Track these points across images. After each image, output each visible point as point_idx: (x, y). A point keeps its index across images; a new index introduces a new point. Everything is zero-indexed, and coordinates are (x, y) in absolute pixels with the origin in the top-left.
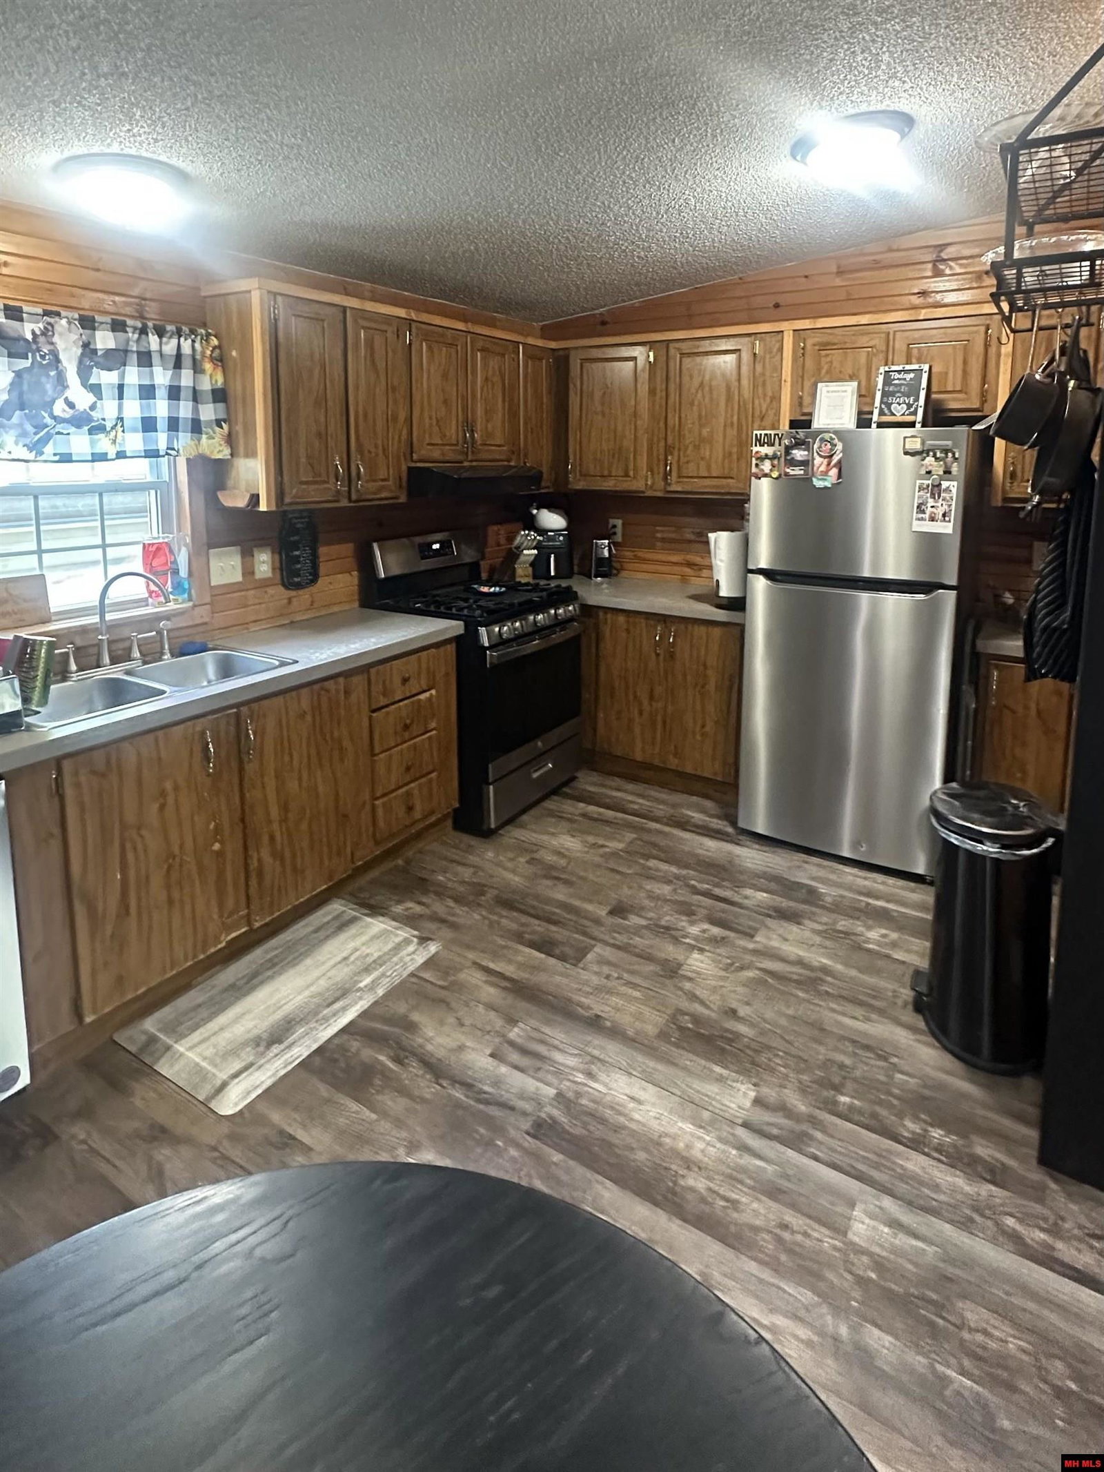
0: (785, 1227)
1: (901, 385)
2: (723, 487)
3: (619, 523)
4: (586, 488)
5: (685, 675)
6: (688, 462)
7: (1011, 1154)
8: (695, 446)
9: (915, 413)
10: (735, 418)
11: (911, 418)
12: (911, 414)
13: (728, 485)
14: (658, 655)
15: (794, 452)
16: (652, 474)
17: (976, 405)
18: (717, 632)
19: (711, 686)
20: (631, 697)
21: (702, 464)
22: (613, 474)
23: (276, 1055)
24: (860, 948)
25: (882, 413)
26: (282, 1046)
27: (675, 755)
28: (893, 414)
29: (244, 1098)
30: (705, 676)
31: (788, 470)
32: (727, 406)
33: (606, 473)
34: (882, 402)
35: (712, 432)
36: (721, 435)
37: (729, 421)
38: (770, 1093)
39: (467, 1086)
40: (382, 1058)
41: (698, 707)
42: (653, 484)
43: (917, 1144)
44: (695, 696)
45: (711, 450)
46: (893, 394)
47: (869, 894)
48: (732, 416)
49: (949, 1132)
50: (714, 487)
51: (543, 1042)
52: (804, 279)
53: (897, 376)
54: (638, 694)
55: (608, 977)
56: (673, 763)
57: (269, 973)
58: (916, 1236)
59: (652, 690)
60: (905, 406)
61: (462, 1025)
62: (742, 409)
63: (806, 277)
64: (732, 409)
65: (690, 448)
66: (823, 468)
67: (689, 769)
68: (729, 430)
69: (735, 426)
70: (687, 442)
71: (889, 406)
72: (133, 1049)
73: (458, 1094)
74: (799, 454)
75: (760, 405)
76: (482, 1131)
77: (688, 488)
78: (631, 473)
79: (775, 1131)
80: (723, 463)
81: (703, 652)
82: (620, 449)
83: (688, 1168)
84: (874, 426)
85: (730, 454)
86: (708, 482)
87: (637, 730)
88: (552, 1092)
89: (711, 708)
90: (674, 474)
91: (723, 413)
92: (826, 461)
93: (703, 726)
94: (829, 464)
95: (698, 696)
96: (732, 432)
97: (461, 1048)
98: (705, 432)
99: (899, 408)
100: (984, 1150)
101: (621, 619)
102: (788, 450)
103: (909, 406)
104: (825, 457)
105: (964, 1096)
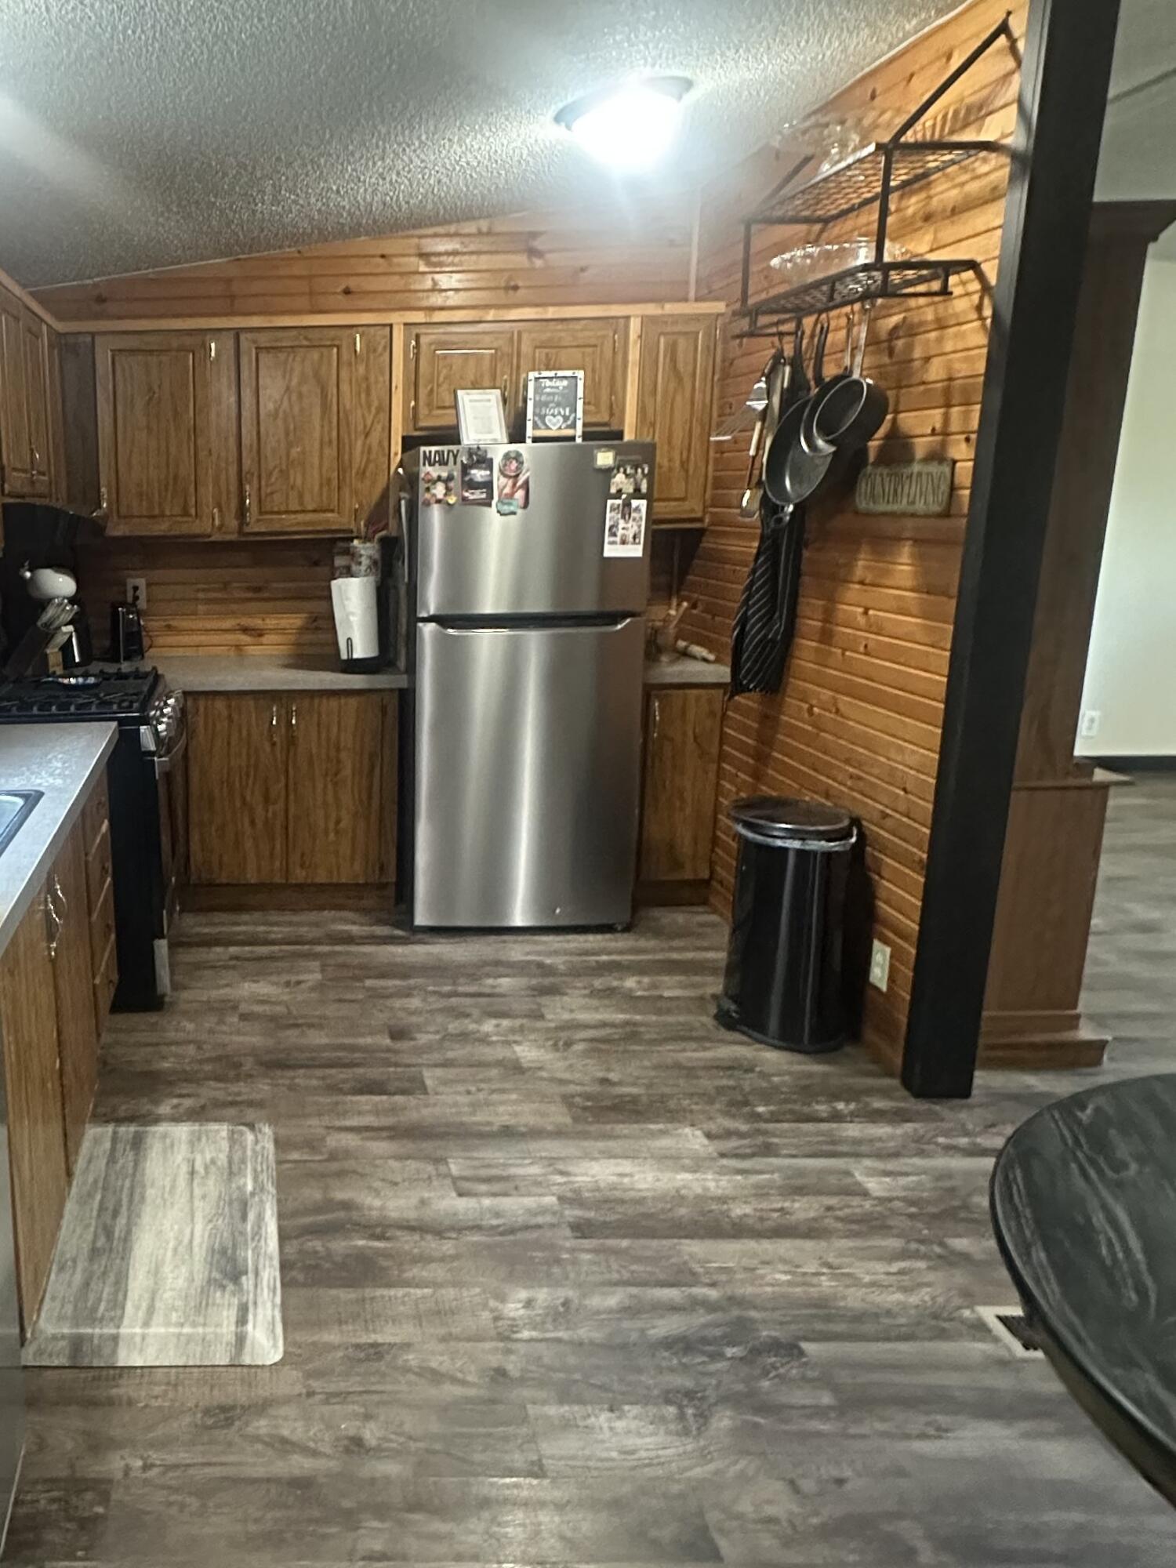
0: (829, 1208)
1: (553, 394)
2: (320, 523)
3: (141, 582)
4: (128, 533)
5: (311, 763)
6: (272, 493)
7: (891, 1099)
8: (281, 471)
9: (573, 426)
10: (334, 434)
11: (569, 432)
12: (568, 427)
13: (327, 521)
14: (274, 744)
15: (473, 472)
16: (220, 511)
17: (606, 419)
18: (353, 702)
19: (347, 771)
20: (238, 804)
21: (293, 495)
22: (168, 513)
23: (256, 1286)
24: (632, 998)
25: (535, 427)
26: (251, 1275)
27: (302, 866)
28: (548, 428)
29: (275, 1339)
30: (339, 761)
31: (466, 494)
32: (322, 419)
33: (157, 512)
34: (535, 414)
35: (303, 452)
36: (316, 454)
37: (326, 439)
38: (712, 1127)
39: (477, 1228)
40: (361, 1243)
41: (330, 799)
42: (221, 526)
43: (836, 1117)
44: (325, 787)
45: (304, 475)
46: (546, 404)
47: (587, 953)
48: (330, 432)
49: (847, 1102)
50: (306, 524)
51: (489, 1166)
52: (381, 261)
53: (548, 383)
54: (248, 798)
55: (469, 1093)
56: (299, 875)
57: (122, 1221)
58: (906, 1174)
59: (267, 789)
60: (560, 418)
61: (396, 1184)
62: (343, 423)
63: (383, 256)
64: (330, 422)
65: (276, 474)
66: (507, 490)
67: (322, 877)
68: (327, 451)
69: (335, 443)
70: (271, 465)
71: (543, 418)
72: (63, 1361)
73: (476, 1238)
74: (479, 474)
75: (363, 416)
76: (539, 1254)
77: (277, 527)
78: (193, 511)
79: (748, 1151)
80: (321, 495)
81: (335, 730)
82: (176, 478)
83: (725, 1203)
84: (529, 441)
85: (329, 480)
86: (300, 517)
87: (249, 844)
88: (550, 1200)
89: (346, 798)
90: (254, 509)
91: (318, 427)
92: (510, 482)
93: (338, 822)
94: (514, 485)
95: (330, 786)
96: (330, 452)
97: (423, 1202)
98: (295, 451)
99: (554, 420)
100: (878, 1104)
101: (220, 705)
102: (465, 469)
103: (566, 418)
104: (509, 477)
105: (826, 1075)
